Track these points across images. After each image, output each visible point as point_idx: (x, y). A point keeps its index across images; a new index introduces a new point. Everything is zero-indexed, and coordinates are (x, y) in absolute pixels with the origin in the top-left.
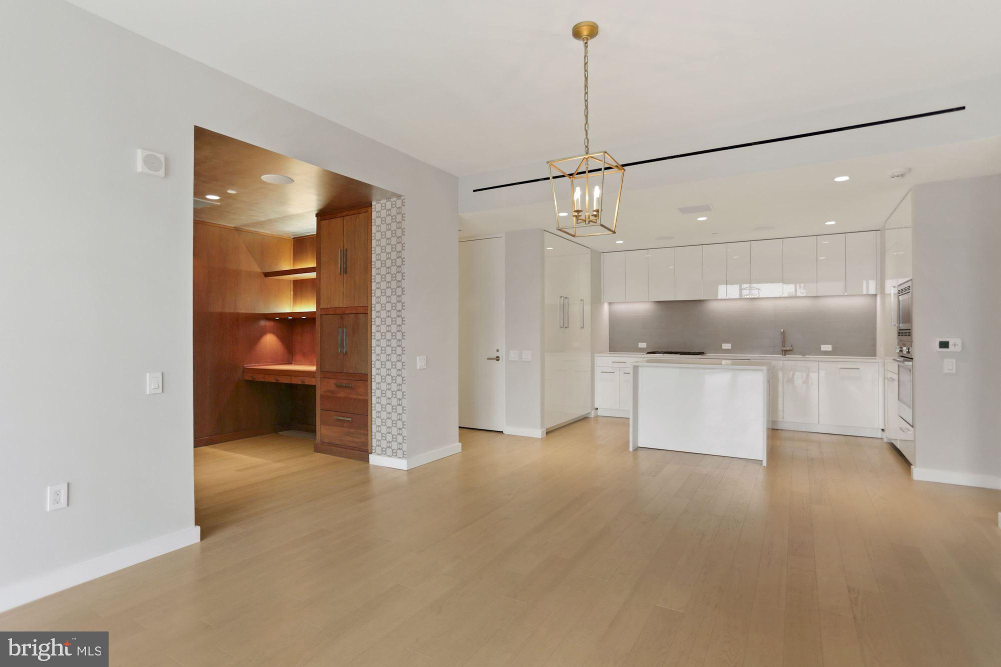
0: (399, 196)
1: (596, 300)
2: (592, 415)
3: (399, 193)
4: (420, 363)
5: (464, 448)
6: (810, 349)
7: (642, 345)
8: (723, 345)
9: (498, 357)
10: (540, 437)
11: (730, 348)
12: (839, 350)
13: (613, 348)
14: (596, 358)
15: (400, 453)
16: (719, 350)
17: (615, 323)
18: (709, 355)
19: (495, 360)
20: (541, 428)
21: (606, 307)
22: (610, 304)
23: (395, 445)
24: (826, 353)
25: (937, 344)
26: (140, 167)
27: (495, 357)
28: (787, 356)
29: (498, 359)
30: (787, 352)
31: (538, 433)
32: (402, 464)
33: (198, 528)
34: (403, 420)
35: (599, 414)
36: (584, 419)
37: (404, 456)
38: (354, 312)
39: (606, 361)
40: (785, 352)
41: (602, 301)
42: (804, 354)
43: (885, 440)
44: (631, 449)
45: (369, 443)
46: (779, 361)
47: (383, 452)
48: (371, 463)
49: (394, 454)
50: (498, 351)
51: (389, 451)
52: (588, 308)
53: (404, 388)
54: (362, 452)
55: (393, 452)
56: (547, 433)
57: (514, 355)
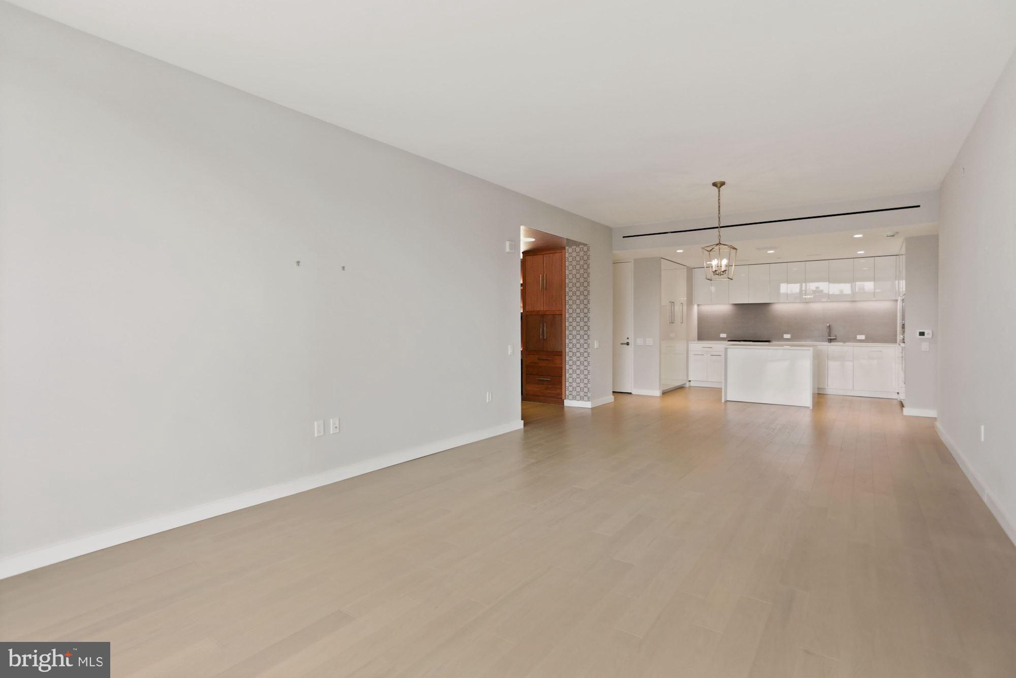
0: (585, 245)
1: (690, 302)
2: (687, 385)
3: (585, 243)
4: (596, 345)
5: (615, 400)
6: (849, 338)
7: (723, 335)
8: (784, 335)
9: (628, 343)
10: (659, 395)
11: (790, 337)
12: (870, 339)
13: (701, 337)
14: (689, 344)
15: (586, 398)
16: (781, 339)
17: (701, 320)
18: (774, 343)
19: (626, 345)
20: (660, 389)
21: (695, 308)
22: (698, 305)
23: (582, 394)
24: (861, 341)
25: (918, 334)
26: (508, 249)
27: (626, 343)
28: (832, 343)
29: (628, 344)
30: (832, 341)
31: (658, 393)
32: (588, 405)
33: (523, 421)
34: (588, 378)
35: (691, 385)
36: (681, 388)
37: (588, 400)
38: (552, 313)
39: (697, 347)
40: (830, 341)
41: (693, 303)
42: (844, 342)
43: (899, 400)
44: (723, 401)
45: (563, 394)
46: (825, 346)
47: (574, 398)
48: (565, 405)
49: (582, 399)
50: (628, 338)
51: (578, 397)
52: (685, 308)
53: (589, 359)
54: (559, 400)
55: (581, 398)
56: (663, 394)
57: (640, 341)
